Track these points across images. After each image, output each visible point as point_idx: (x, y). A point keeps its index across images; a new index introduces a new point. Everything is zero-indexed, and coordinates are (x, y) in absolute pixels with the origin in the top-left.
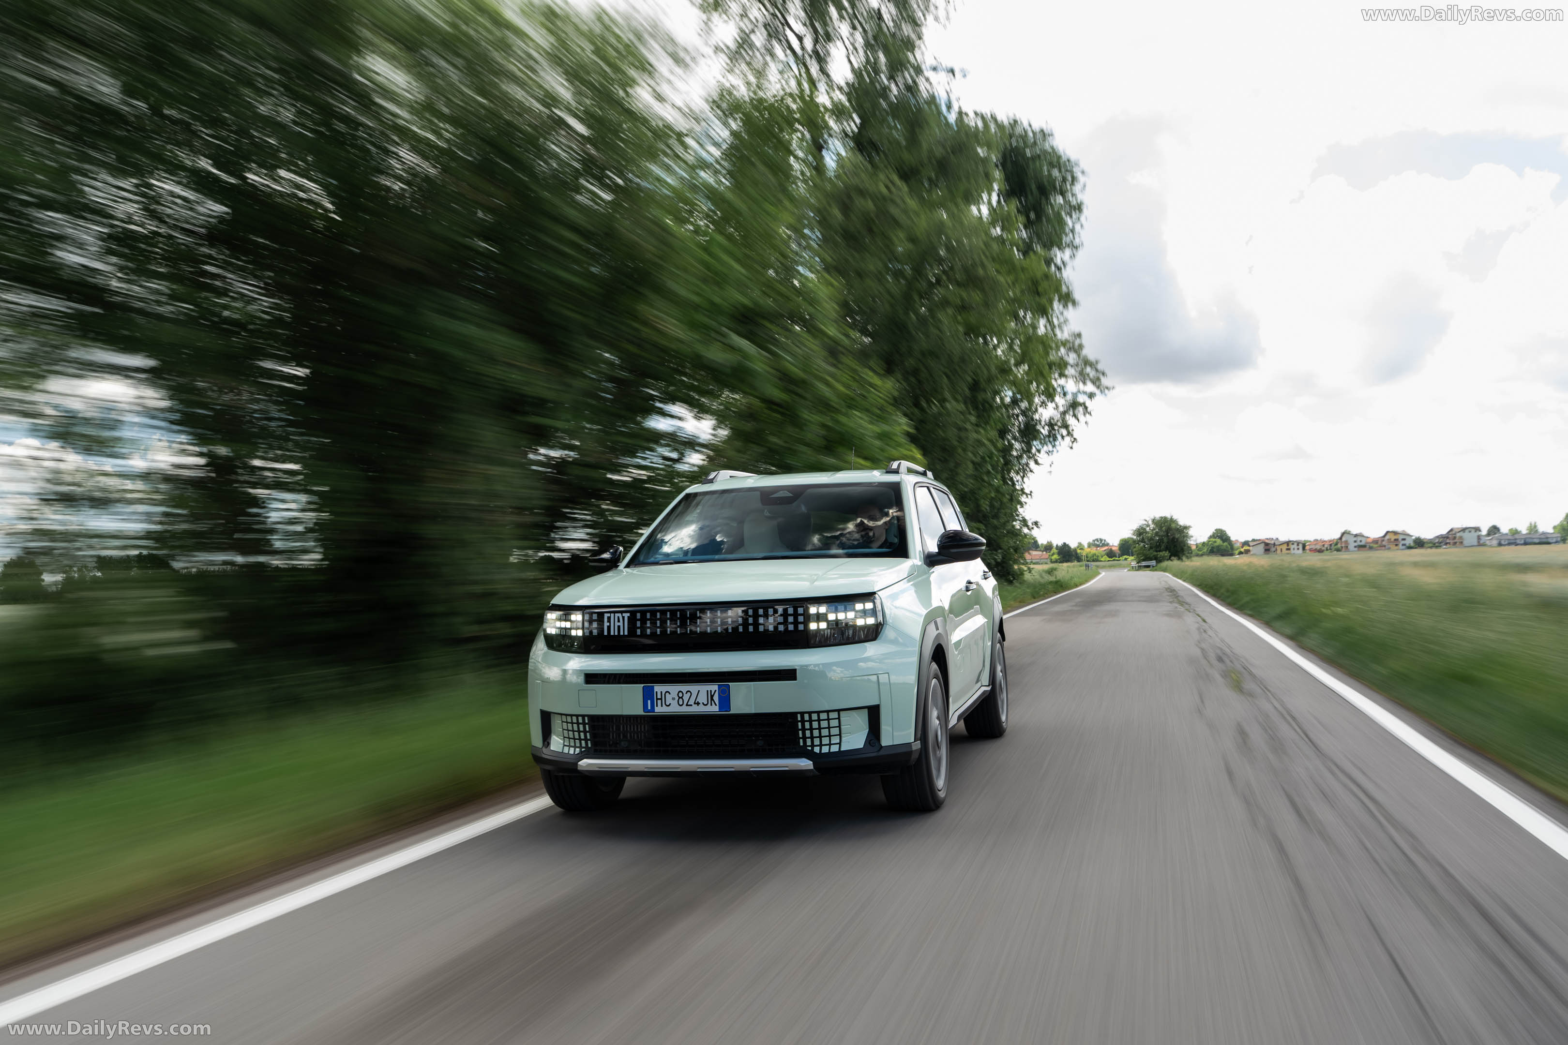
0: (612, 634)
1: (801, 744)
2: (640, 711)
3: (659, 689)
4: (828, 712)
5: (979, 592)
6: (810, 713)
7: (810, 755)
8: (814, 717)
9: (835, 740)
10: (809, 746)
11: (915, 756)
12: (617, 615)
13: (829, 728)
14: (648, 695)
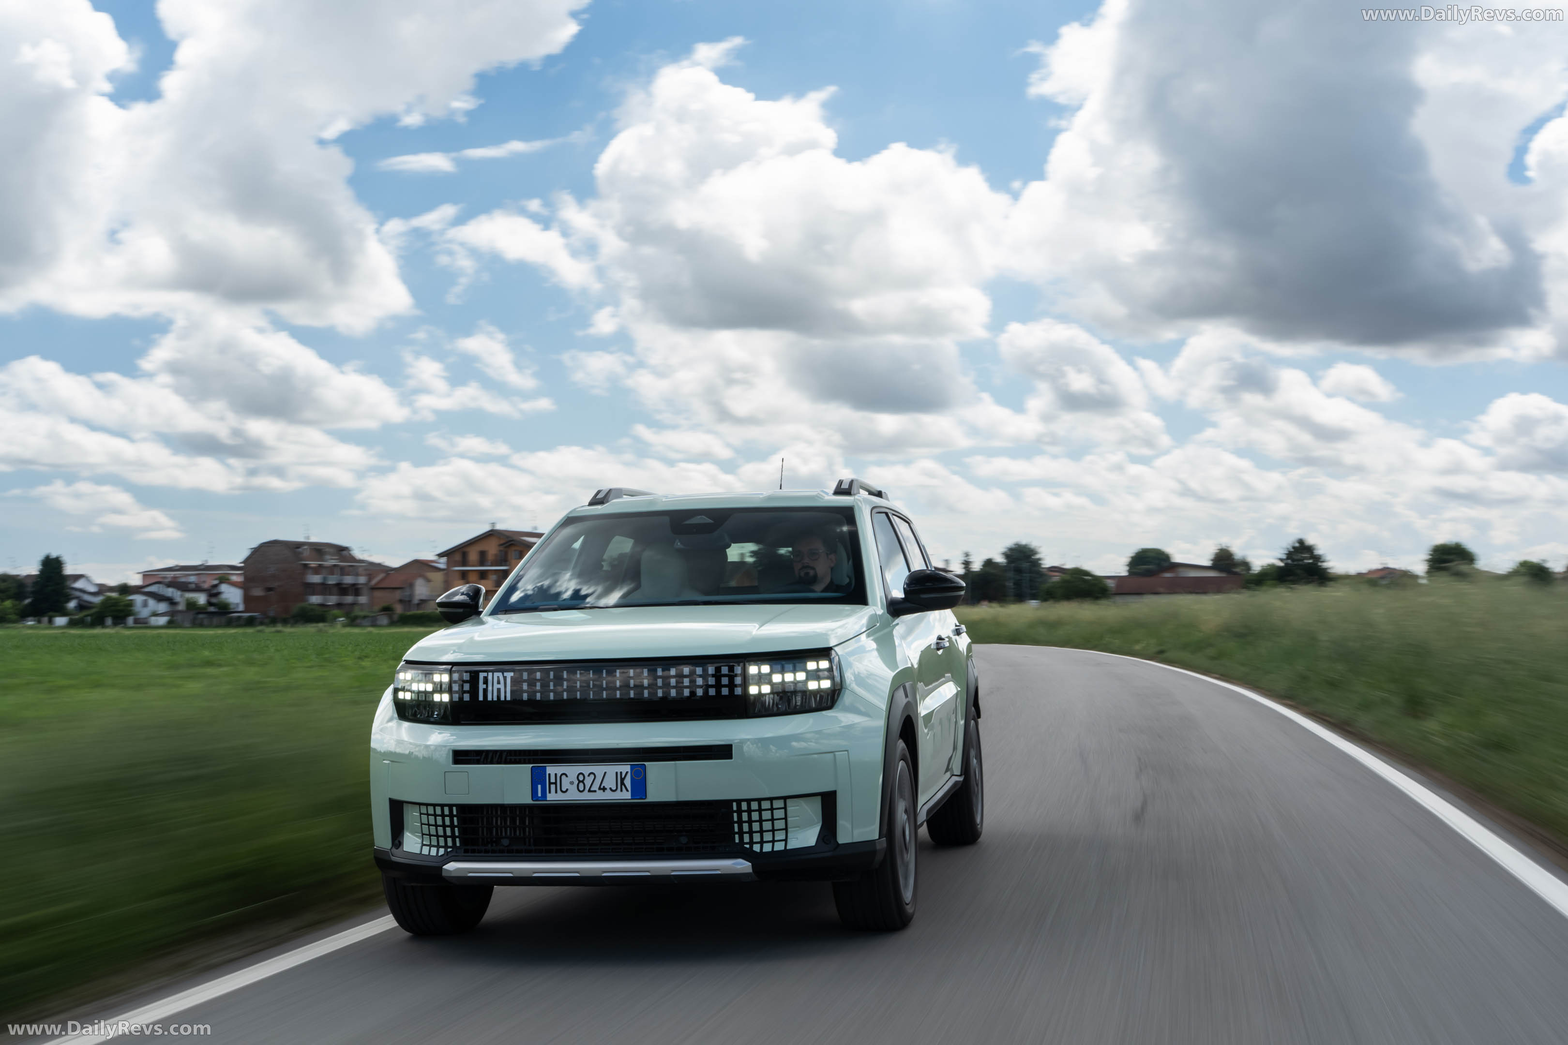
0: (490, 698)
1: (737, 841)
2: (527, 800)
3: (552, 770)
4: (771, 799)
5: (952, 649)
6: (749, 801)
7: (748, 855)
8: (754, 805)
9: (780, 836)
10: (747, 843)
11: (879, 857)
12: (496, 674)
13: (773, 820)
14: (538, 778)
